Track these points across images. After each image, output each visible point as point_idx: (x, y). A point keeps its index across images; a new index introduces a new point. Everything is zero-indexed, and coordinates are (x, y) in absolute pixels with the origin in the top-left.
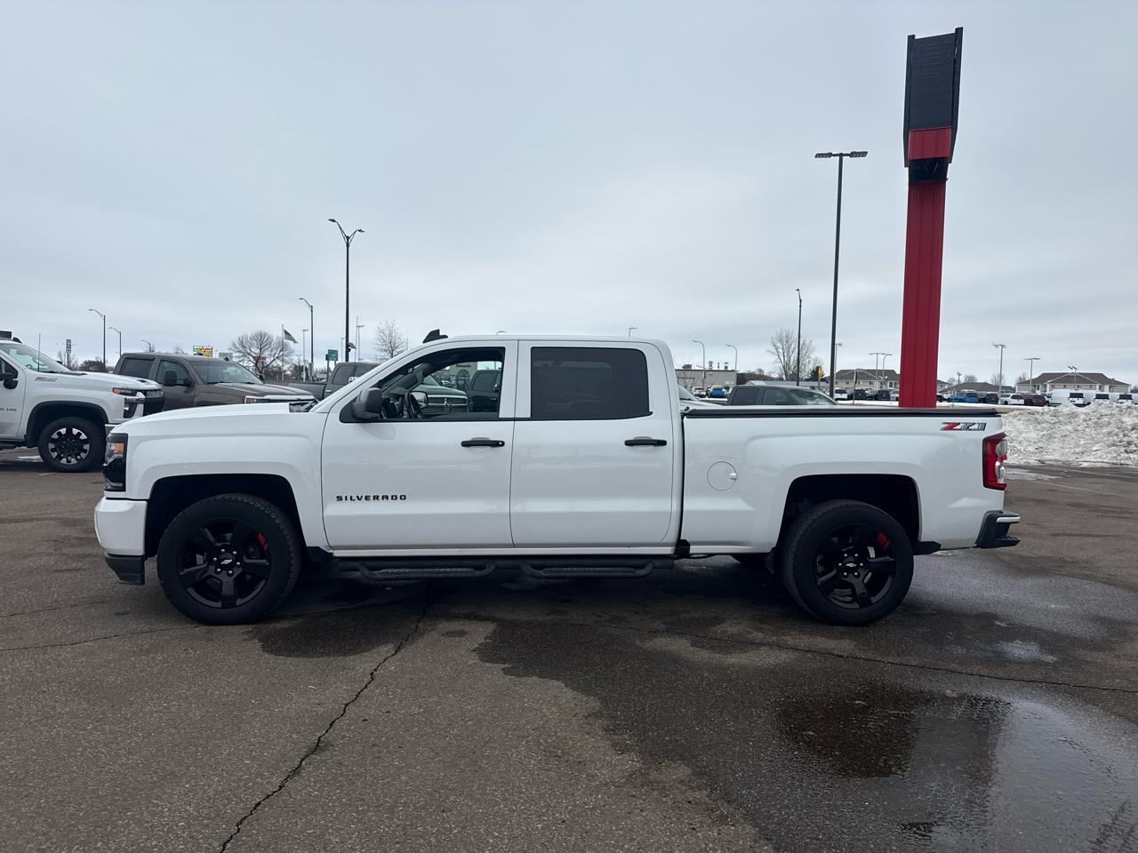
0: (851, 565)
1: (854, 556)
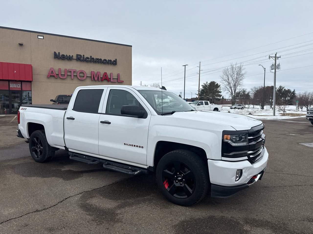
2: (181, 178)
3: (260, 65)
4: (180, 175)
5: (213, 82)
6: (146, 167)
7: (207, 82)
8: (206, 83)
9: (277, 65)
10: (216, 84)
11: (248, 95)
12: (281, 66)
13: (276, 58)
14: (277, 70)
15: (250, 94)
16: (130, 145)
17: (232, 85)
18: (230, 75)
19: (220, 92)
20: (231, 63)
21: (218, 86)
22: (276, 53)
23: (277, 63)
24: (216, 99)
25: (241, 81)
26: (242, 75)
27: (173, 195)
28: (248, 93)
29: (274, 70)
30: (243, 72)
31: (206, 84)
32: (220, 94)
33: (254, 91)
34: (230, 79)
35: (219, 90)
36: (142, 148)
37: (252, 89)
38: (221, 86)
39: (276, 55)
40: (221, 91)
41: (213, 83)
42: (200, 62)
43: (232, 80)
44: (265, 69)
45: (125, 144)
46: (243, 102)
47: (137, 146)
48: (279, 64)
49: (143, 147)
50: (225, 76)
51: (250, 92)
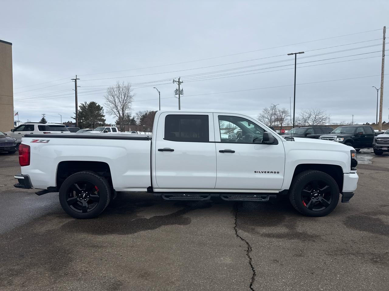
2: (317, 194)
3: (155, 88)
4: (316, 192)
5: (93, 102)
6: (277, 192)
7: (86, 103)
8: (84, 103)
9: (180, 90)
10: (97, 105)
11: (133, 120)
12: (184, 92)
13: (179, 83)
14: (181, 95)
15: (135, 119)
16: (262, 173)
17: (119, 108)
18: (116, 96)
19: (104, 116)
20: (118, 81)
21: (99, 108)
22: (179, 78)
23: (181, 88)
24: (99, 125)
25: (130, 104)
26: (131, 97)
27: (312, 210)
28: (134, 118)
29: (178, 95)
30: (131, 93)
31: (85, 105)
32: (103, 119)
33: (140, 116)
34: (117, 100)
35: (101, 114)
36: (277, 173)
37: (137, 114)
38: (103, 108)
39: (179, 79)
40: (104, 114)
41: (93, 104)
42: (76, 76)
43: (120, 102)
44: (160, 92)
45: (255, 172)
46: (130, 128)
47: (272, 172)
48: (182, 89)
49: (279, 172)
50: (110, 97)
51: (135, 117)
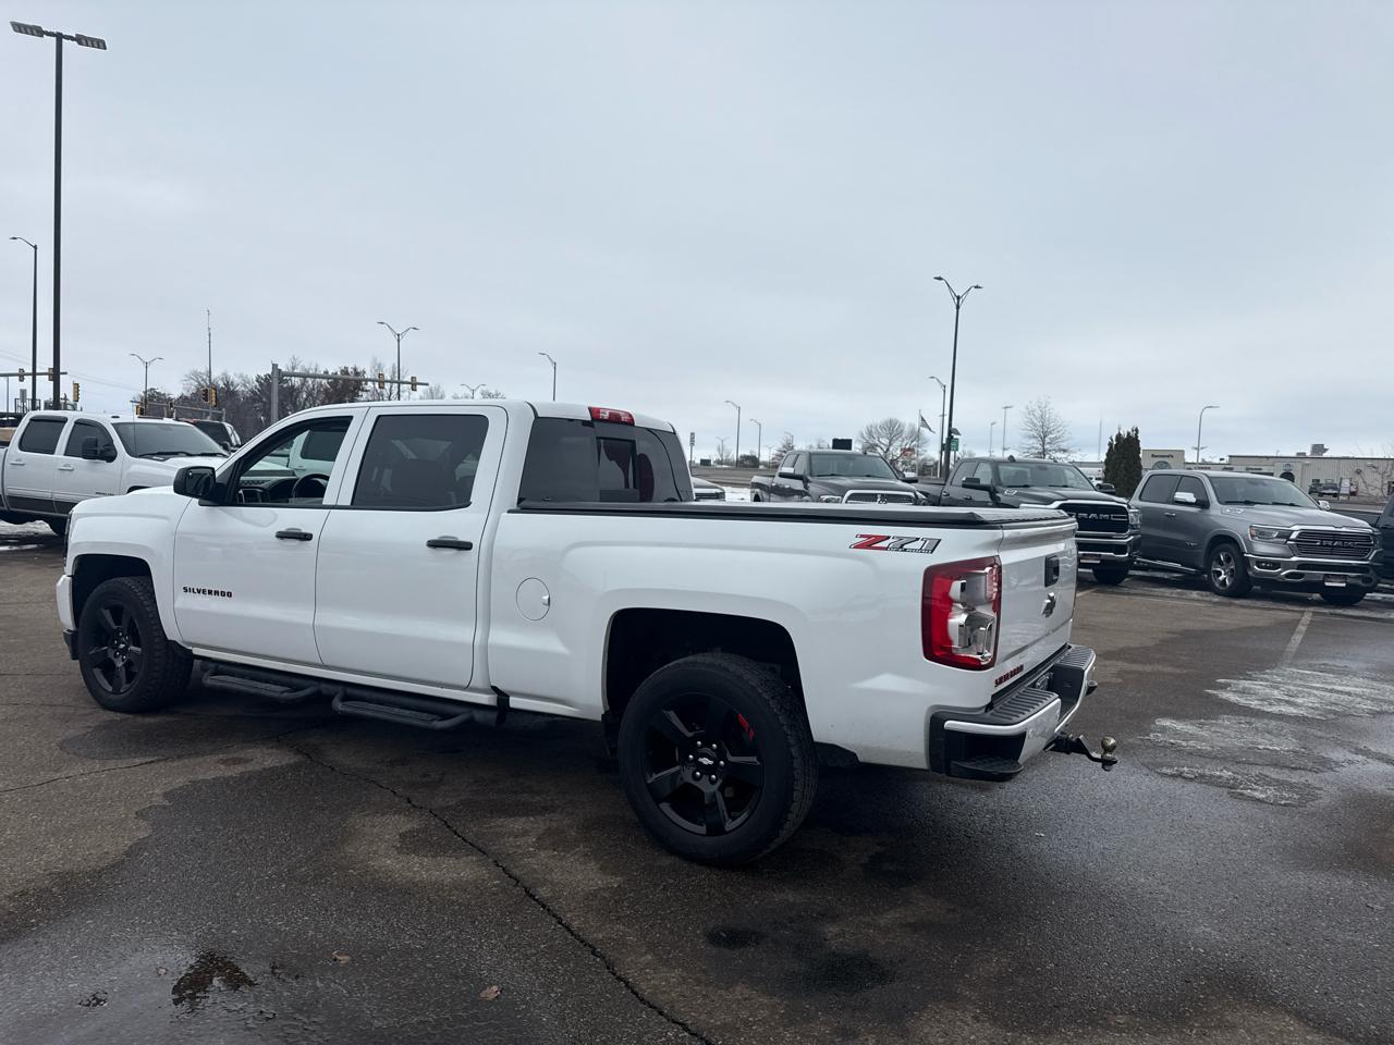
0: (706, 761)
1: (711, 747)
